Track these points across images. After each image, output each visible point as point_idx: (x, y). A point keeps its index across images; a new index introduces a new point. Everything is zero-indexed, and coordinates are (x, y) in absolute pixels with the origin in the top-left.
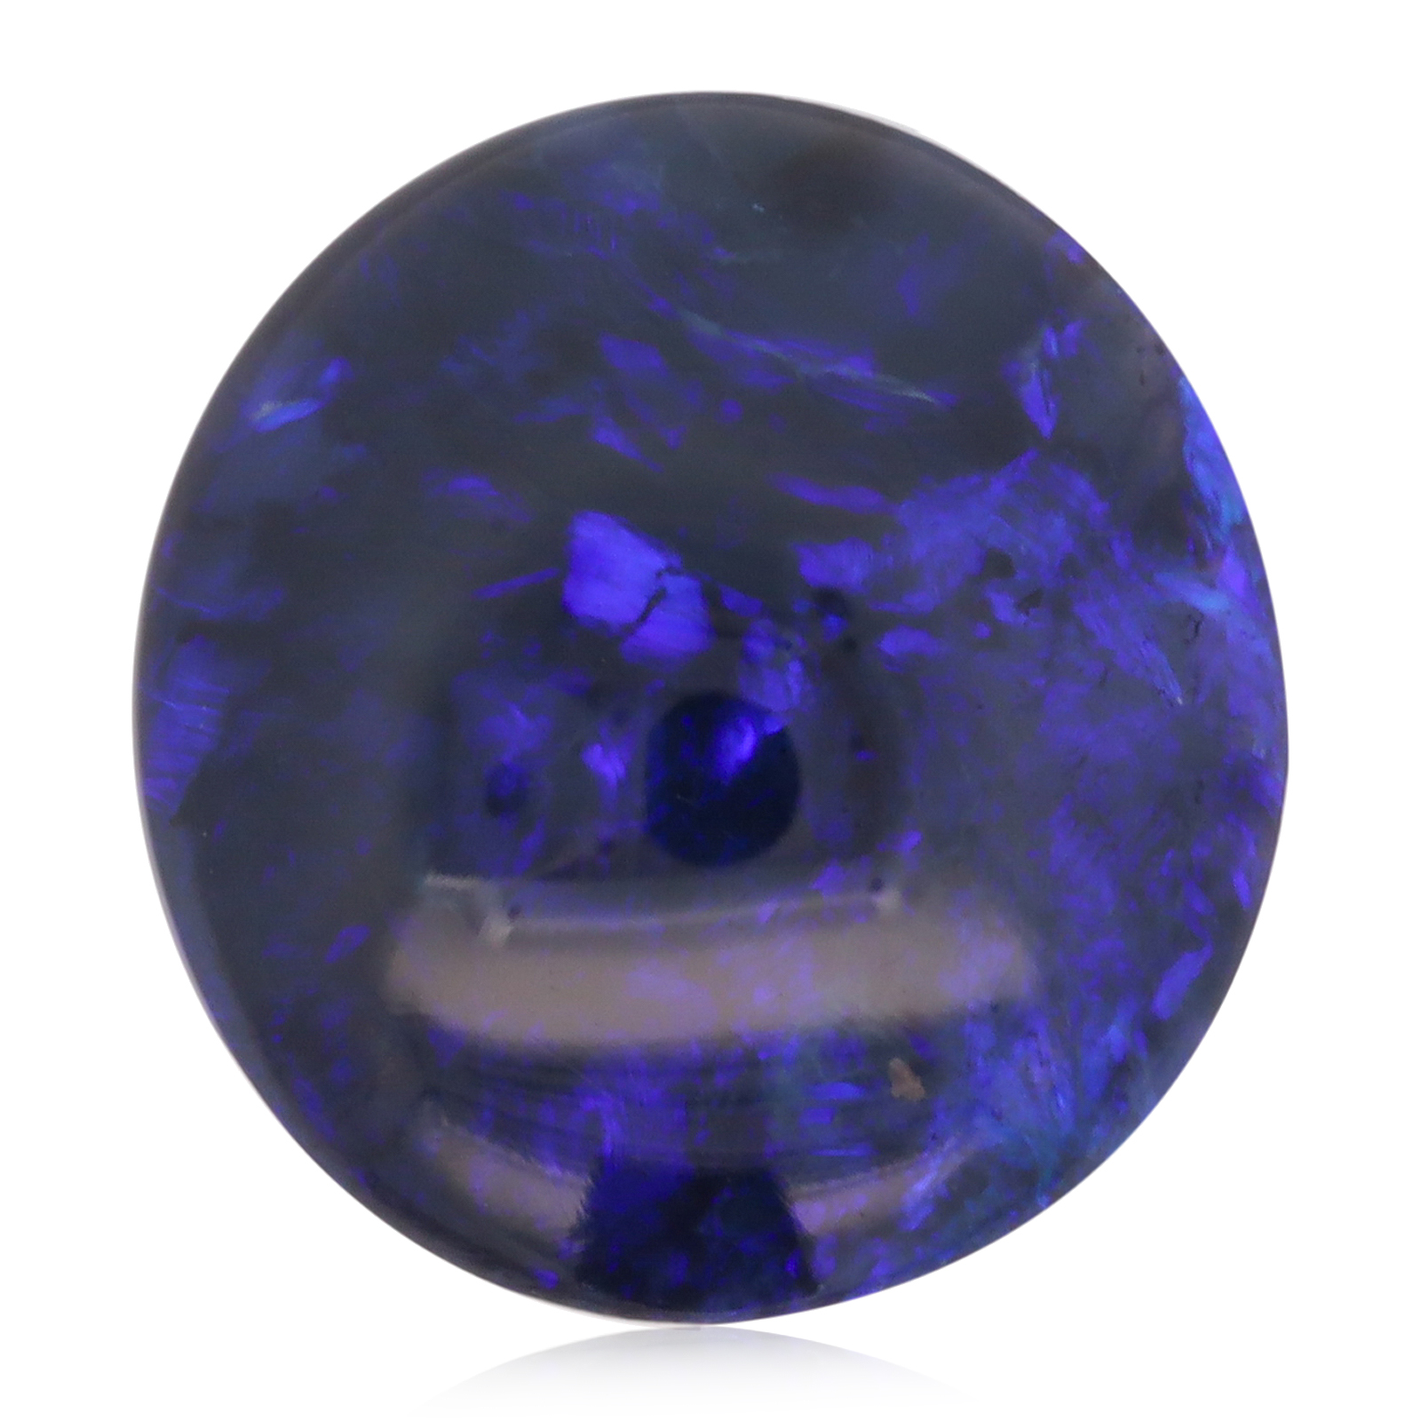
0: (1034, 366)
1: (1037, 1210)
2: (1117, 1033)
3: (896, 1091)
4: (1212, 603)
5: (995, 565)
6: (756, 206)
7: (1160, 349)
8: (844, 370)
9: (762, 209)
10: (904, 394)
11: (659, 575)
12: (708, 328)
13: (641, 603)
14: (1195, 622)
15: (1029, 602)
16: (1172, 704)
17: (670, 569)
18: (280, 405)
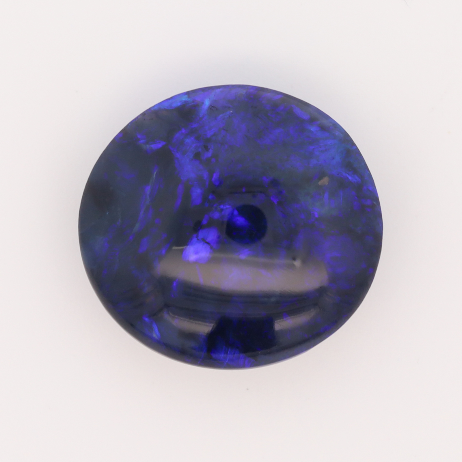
0: (148, 146)
1: (357, 149)
2: (313, 129)
3: (327, 183)
4: (207, 103)
5: (197, 156)
6: (107, 214)
7: (144, 114)
8: (148, 192)
9: (108, 212)
10: (154, 178)
11: (198, 240)
12: (137, 226)
13: (206, 245)
14: (212, 107)
15: (206, 148)
16: (232, 113)
17: (197, 237)
18: (154, 332)
